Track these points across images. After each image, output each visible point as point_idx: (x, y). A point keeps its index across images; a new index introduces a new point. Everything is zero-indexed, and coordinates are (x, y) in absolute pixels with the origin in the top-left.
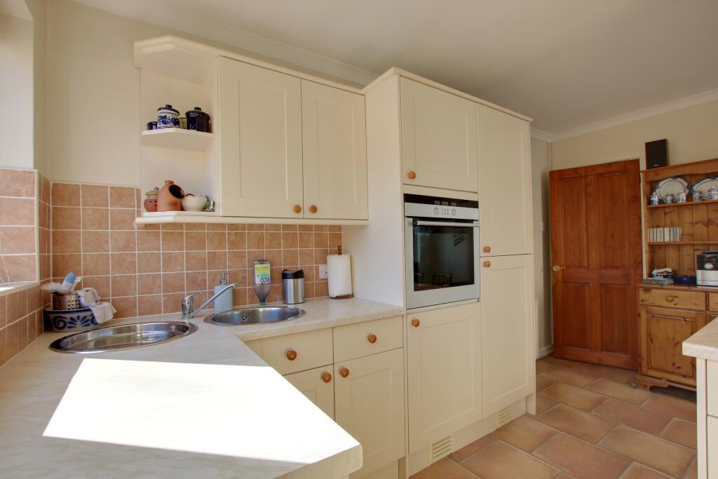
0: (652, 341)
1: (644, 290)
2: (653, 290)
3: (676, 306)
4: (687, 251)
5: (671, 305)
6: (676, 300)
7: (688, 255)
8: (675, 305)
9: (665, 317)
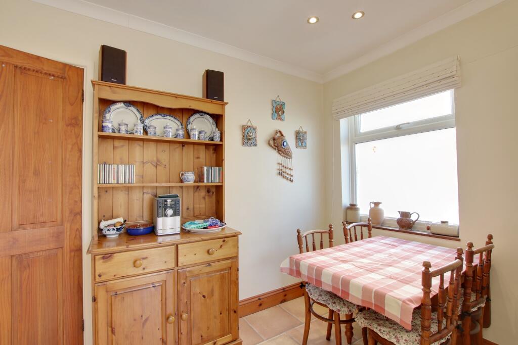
0: (113, 331)
1: (103, 258)
2: (115, 255)
3: (146, 271)
4: (136, 196)
5: (139, 271)
6: (145, 263)
7: (137, 200)
8: (144, 269)
9: (131, 291)
